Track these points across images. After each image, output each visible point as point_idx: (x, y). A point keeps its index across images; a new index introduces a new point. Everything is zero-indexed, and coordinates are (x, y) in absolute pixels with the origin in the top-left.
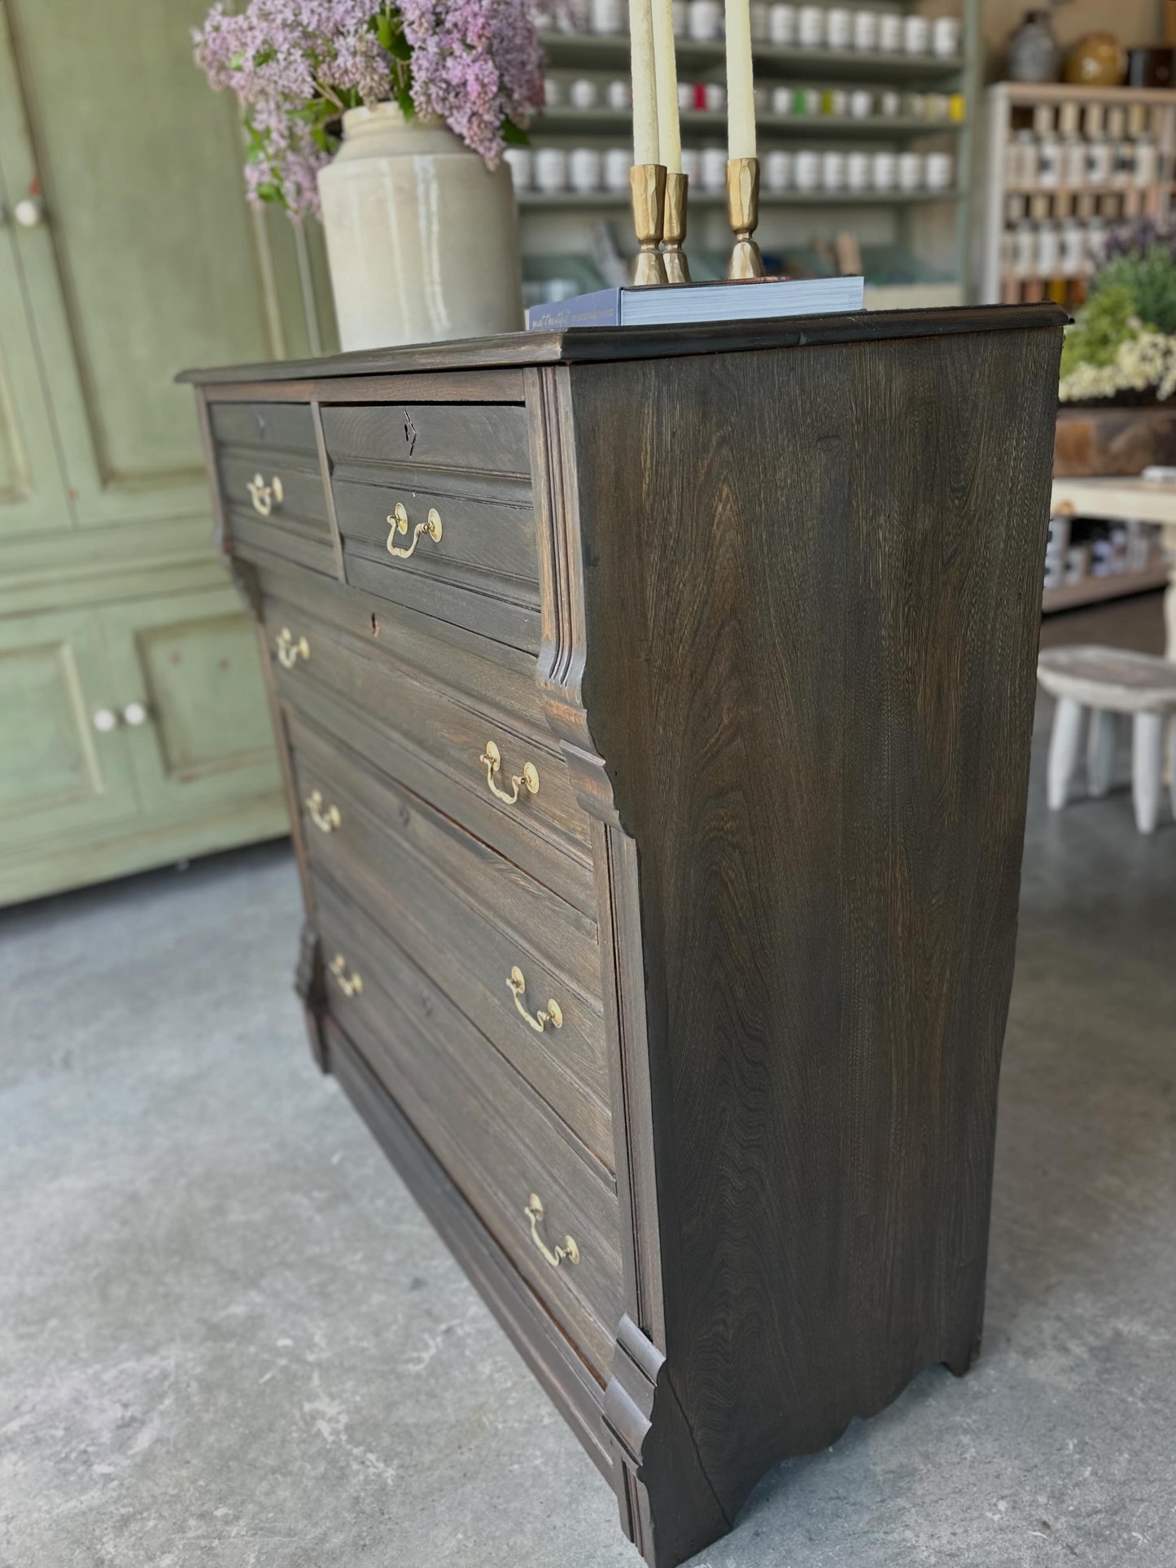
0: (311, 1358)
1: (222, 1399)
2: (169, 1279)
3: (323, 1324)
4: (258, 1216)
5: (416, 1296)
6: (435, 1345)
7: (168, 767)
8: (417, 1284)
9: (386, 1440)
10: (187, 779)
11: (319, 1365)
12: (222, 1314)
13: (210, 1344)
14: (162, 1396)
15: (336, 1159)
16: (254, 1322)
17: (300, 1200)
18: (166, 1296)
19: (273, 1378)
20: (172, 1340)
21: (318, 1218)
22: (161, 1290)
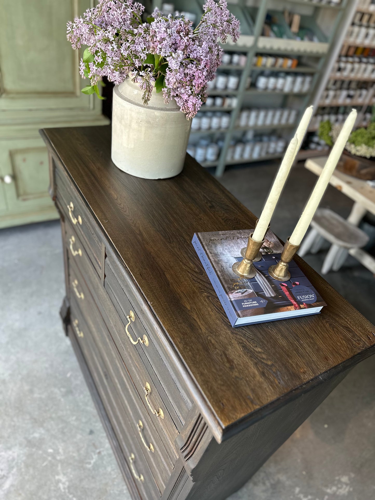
0: (58, 458)
1: (31, 471)
2: (15, 419)
3: (62, 444)
4: (43, 396)
5: (90, 437)
6: (95, 457)
7: (18, 195)
8: (91, 432)
9: (79, 493)
10: (24, 200)
11: (60, 461)
12: (32, 436)
13: (27, 448)
14: (13, 468)
15: (69, 375)
16: (41, 440)
17: (56, 390)
18: (14, 426)
19: (47, 465)
20: (16, 445)
21: (62, 400)
22: (13, 423)
